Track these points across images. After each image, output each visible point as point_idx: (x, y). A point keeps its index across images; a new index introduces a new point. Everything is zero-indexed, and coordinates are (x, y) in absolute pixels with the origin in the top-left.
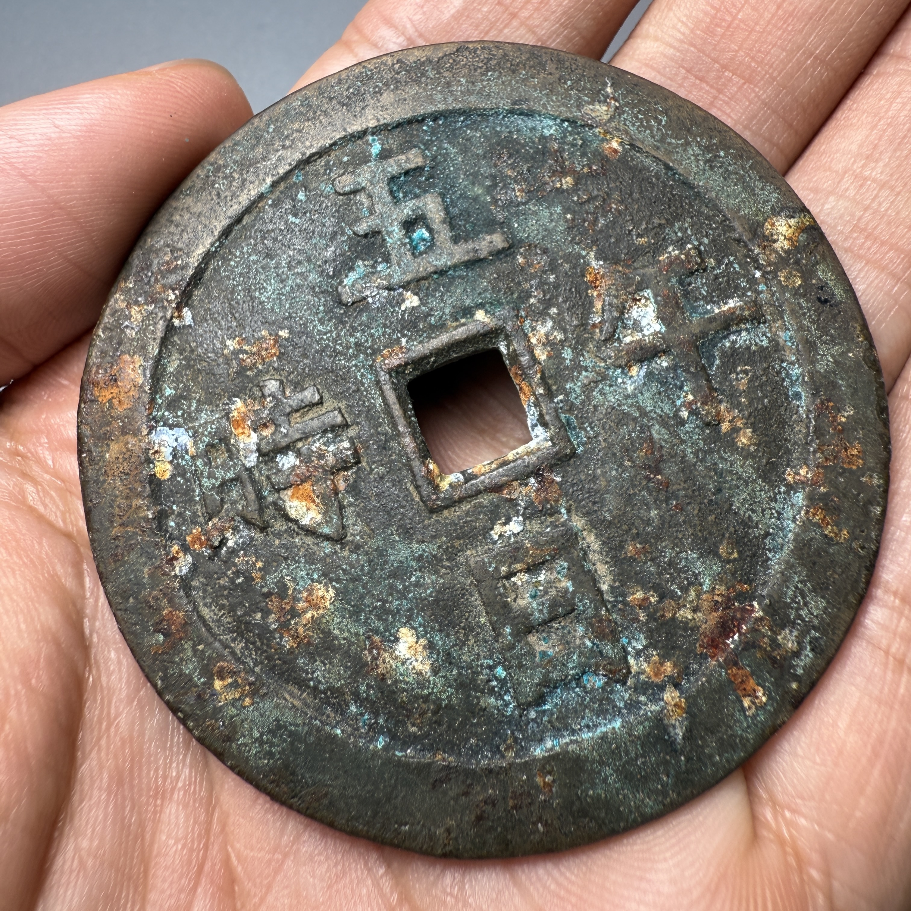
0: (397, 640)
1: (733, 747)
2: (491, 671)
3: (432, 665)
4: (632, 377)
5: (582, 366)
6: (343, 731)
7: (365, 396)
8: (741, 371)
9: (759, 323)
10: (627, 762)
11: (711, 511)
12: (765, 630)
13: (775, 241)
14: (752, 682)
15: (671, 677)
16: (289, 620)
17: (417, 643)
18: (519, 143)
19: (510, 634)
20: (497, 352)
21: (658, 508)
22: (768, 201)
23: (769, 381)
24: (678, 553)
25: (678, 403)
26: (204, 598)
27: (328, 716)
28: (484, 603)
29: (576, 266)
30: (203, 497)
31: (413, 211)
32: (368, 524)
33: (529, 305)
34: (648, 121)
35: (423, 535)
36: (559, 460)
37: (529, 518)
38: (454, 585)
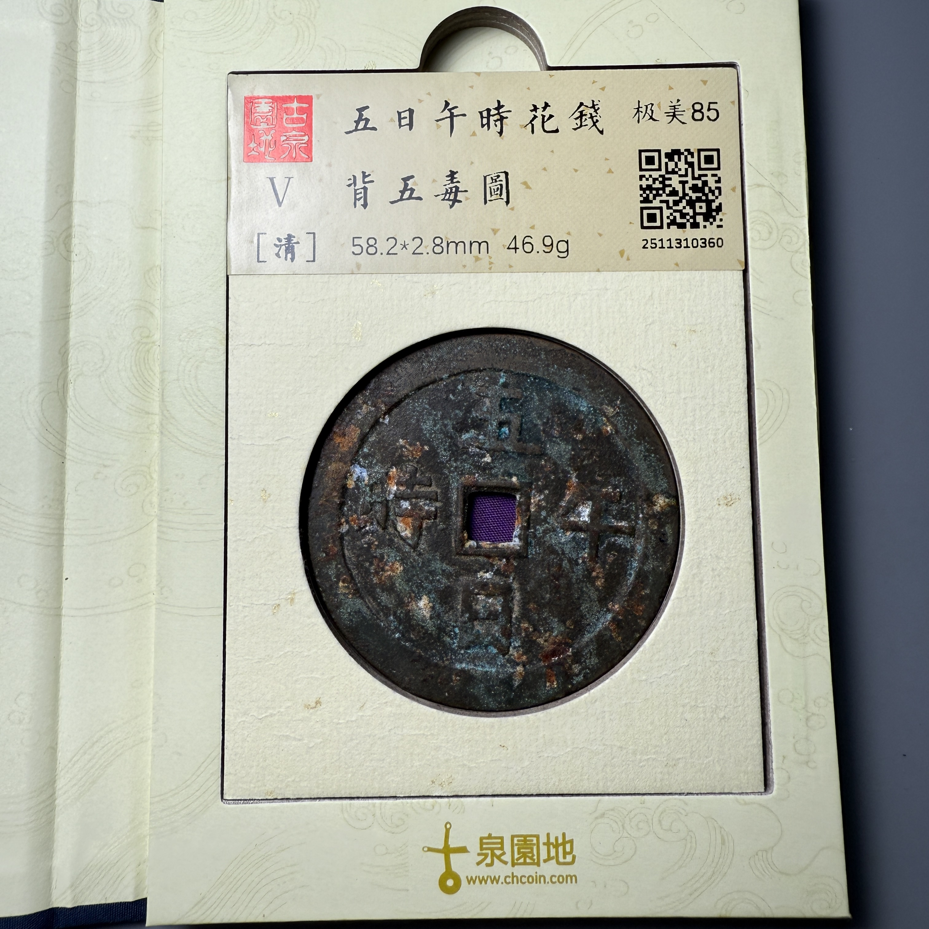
0: (421, 599)
1: (535, 698)
2: (453, 628)
3: (431, 615)
4: (566, 535)
5: (547, 521)
6: (384, 625)
7: (450, 492)
8: (612, 554)
9: (630, 537)
10: (491, 686)
11: (571, 605)
12: (569, 661)
13: (655, 505)
14: (554, 678)
15: (523, 662)
16: (380, 571)
17: (428, 604)
18: (567, 409)
19: (467, 617)
20: (515, 497)
21: (551, 594)
22: (661, 486)
23: (622, 563)
24: (550, 616)
25: (580, 555)
26: (348, 546)
27: (380, 616)
28: (462, 600)
29: (566, 476)
30: (363, 504)
31: (506, 418)
32: (429, 547)
33: (538, 485)
34: (628, 425)
35: (449, 562)
36: (519, 556)
37: (496, 574)
38: (453, 588)
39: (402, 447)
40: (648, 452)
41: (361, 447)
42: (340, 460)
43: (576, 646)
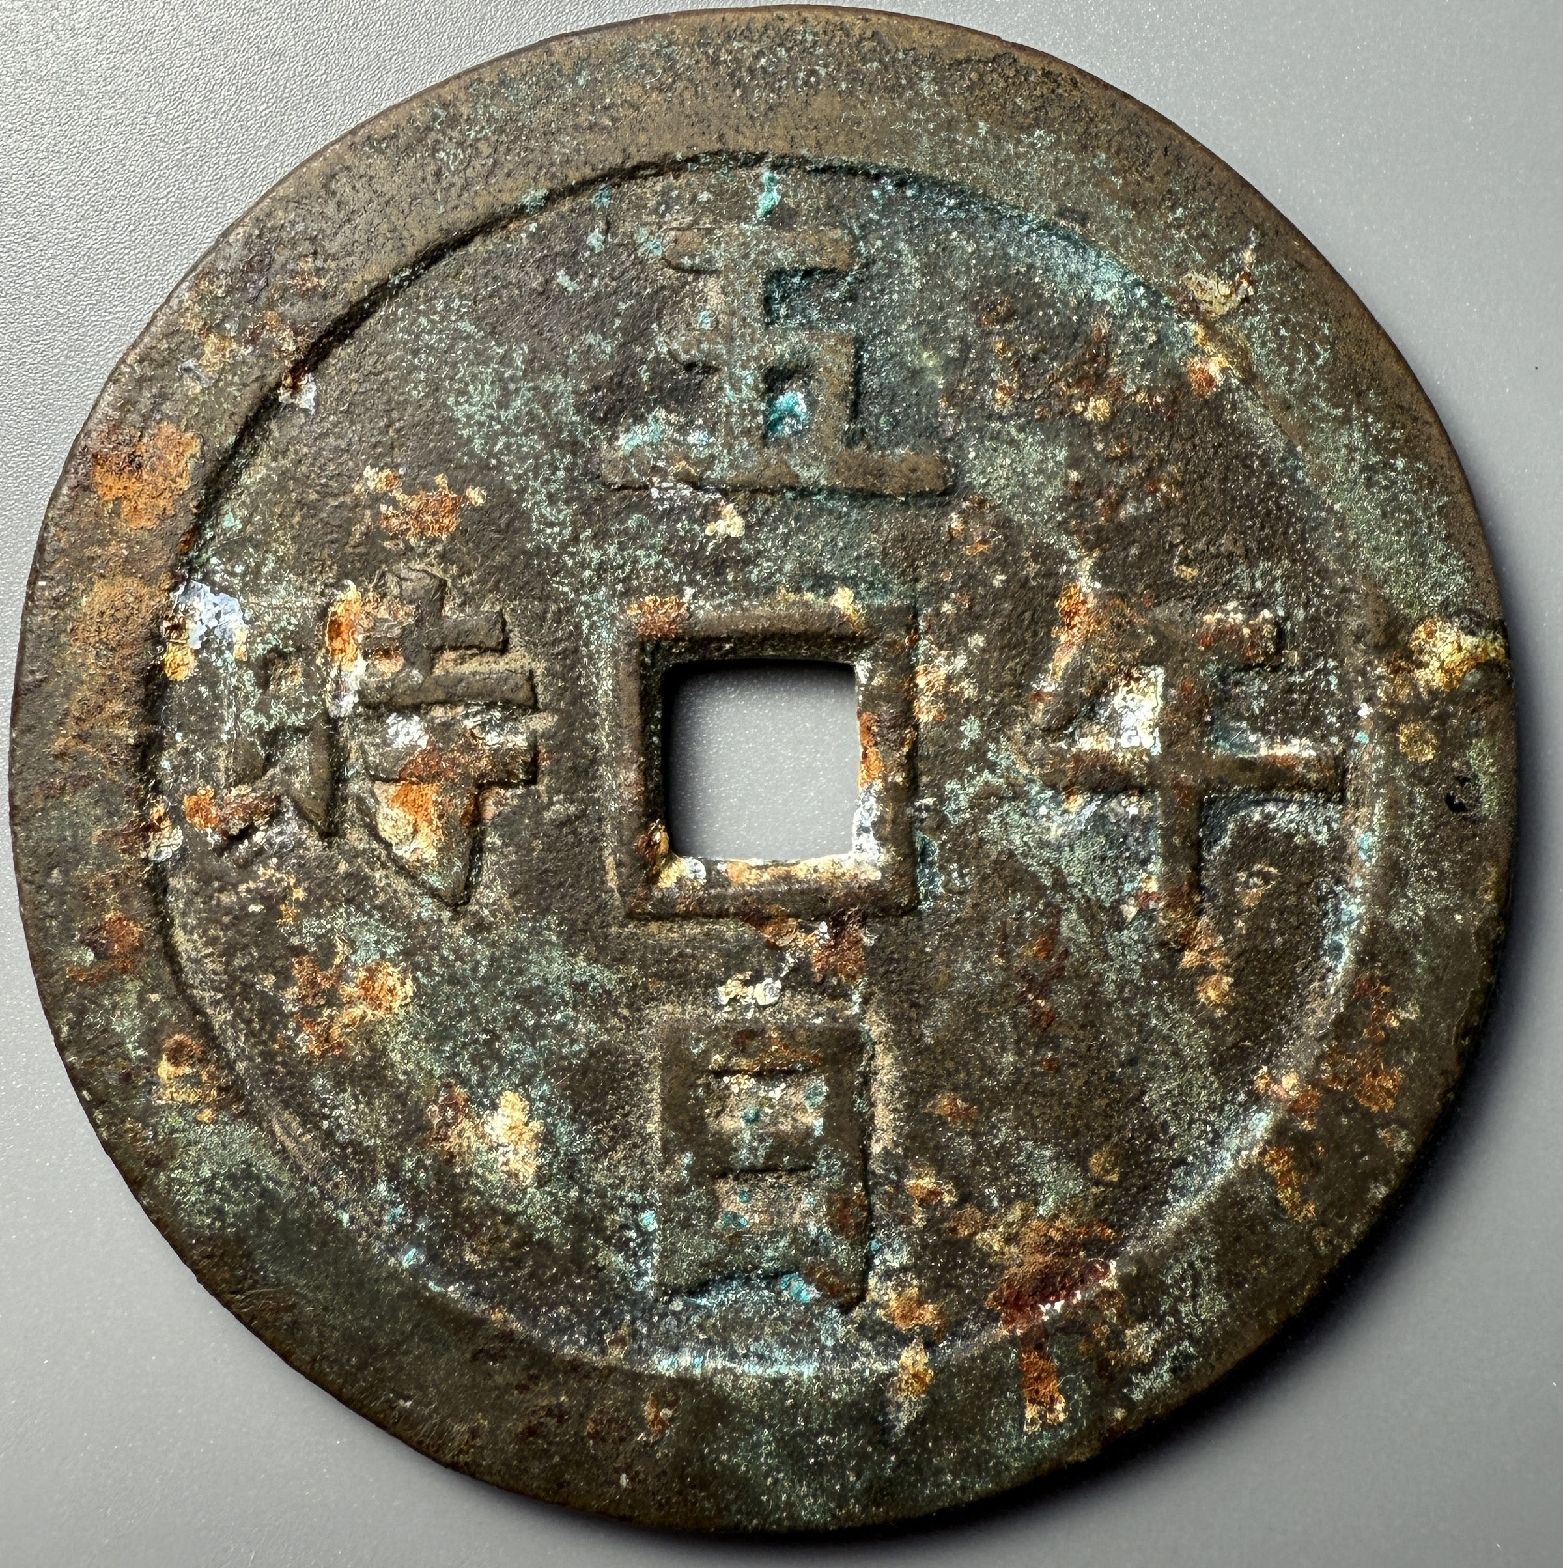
0: (494, 1107)
1: (982, 1471)
2: (634, 1213)
3: (539, 1168)
4: (1067, 812)
5: (987, 761)
6: (352, 1220)
7: (584, 667)
8: (1258, 874)
9: (1328, 800)
10: (800, 1433)
11: (1104, 1091)
12: (1111, 1313)
13: (1422, 665)
14: (1053, 1385)
15: (924, 1328)
16: (321, 1007)
17: (526, 1124)
18: (1040, 296)
19: (688, 1168)
21: (1020, 1053)
22: (1441, 586)
23: (1299, 909)
24: (1019, 1139)
25: (1128, 888)
26: (184, 914)
27: (336, 1186)
28: (663, 1101)
29: (1050, 574)
30: (236, 741)
31: (793, 354)
32: (512, 895)
33: (938, 613)
34: (1294, 348)
35: (601, 949)
36: (883, 910)
37: (794, 989)
38: (624, 1053)
39: (376, 499)
40: (1378, 452)
41: (208, 508)
42: (129, 567)
43: (1132, 1248)
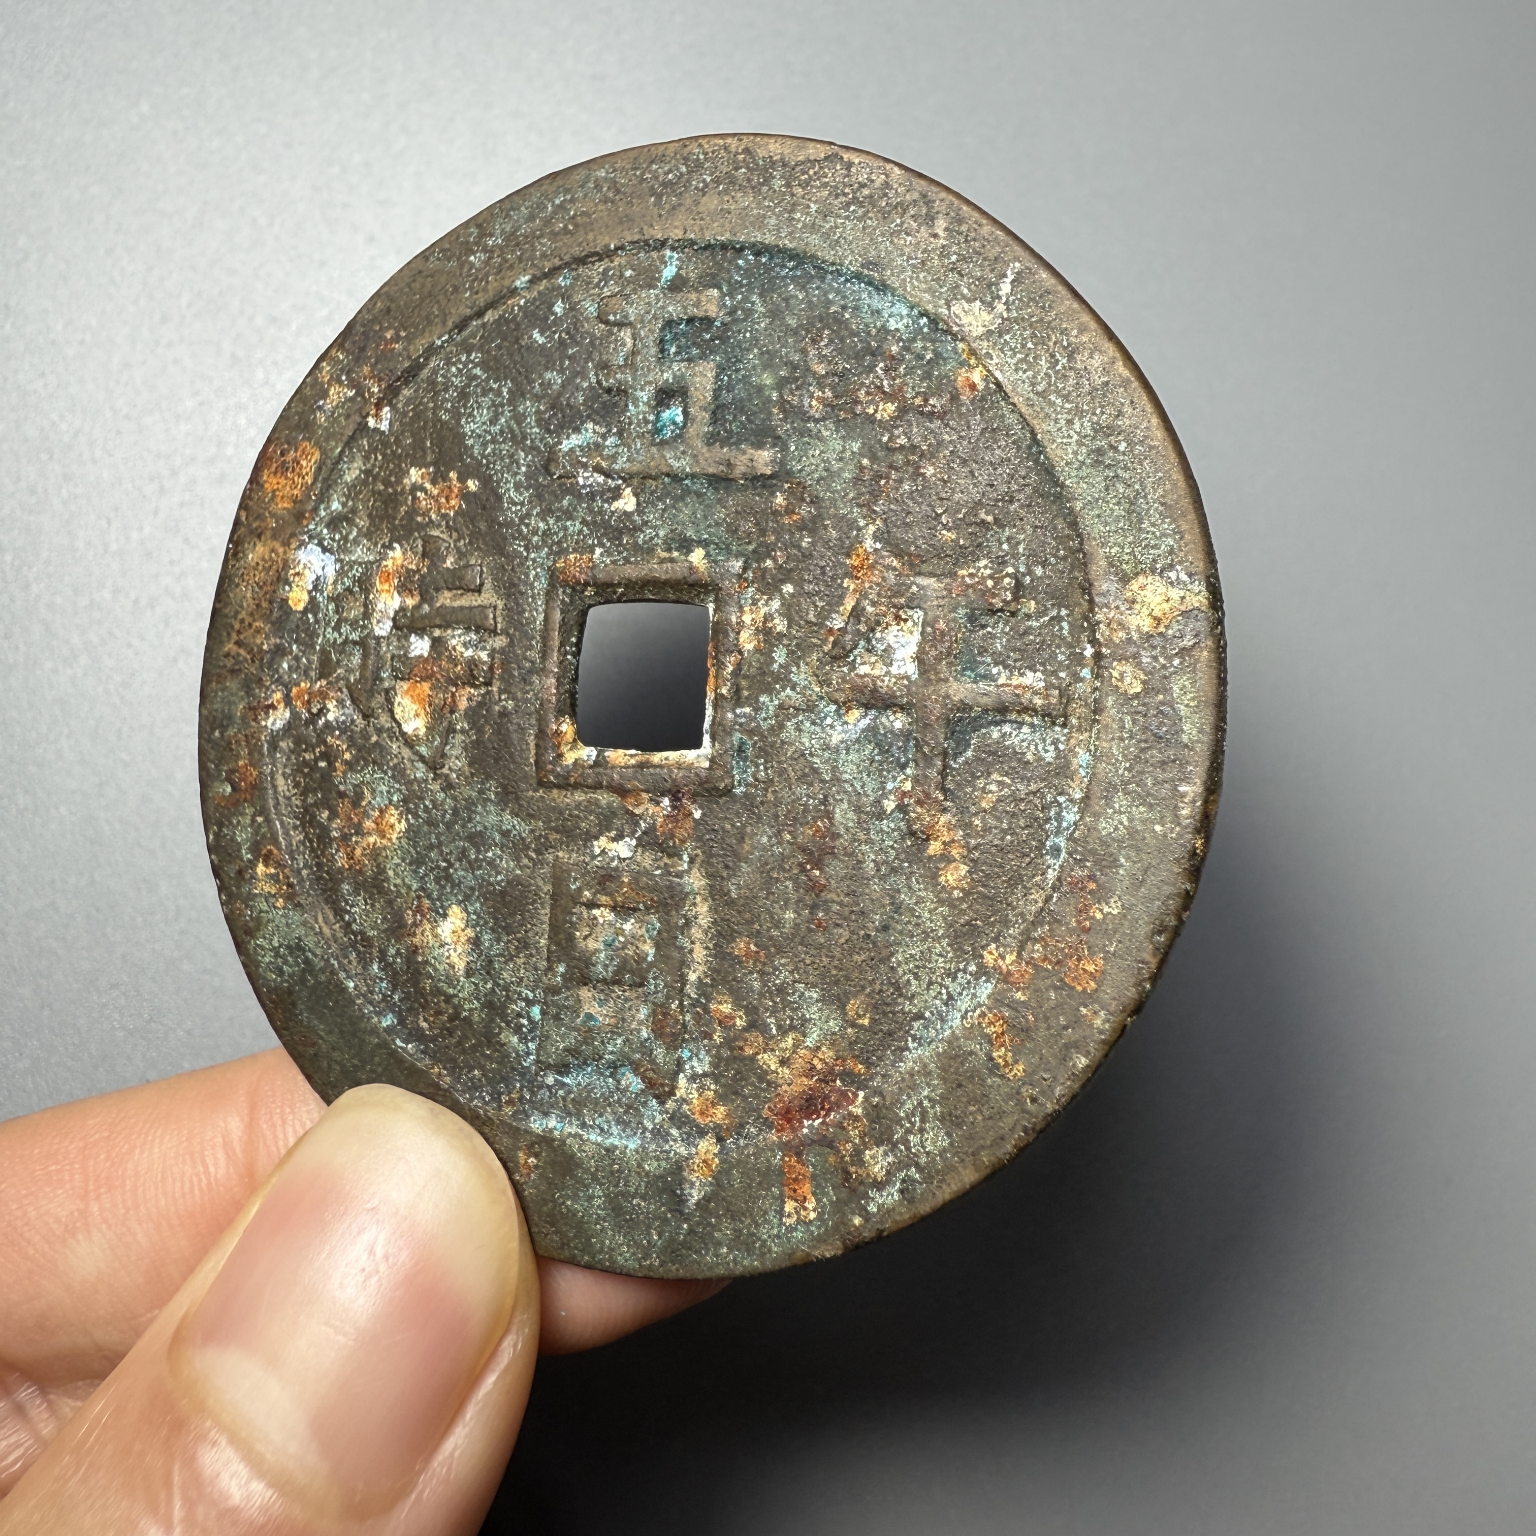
0: (445, 916)
1: (749, 1250)
2: (527, 1005)
3: (469, 963)
4: (846, 723)
5: (790, 680)
6: (355, 988)
7: (529, 605)
8: (996, 781)
9: (1054, 723)
10: (622, 1194)
11: (861, 949)
12: (854, 1134)
13: (1134, 612)
14: (806, 1188)
15: (718, 1126)
16: (352, 835)
17: (463, 930)
18: (847, 328)
19: (562, 975)
21: (798, 912)
22: (1154, 547)
23: (1027, 814)
24: (795, 982)
25: (890, 786)
26: (285, 766)
27: (349, 963)
28: (550, 923)
29: (845, 536)
30: (322, 650)
31: (676, 379)
32: (470, 765)
33: (763, 568)
34: (1038, 357)
35: (521, 807)
36: (707, 791)
37: (643, 846)
38: (530, 885)
39: (415, 488)
40: (1103, 437)
41: (323, 496)
42: (276, 534)
43: (877, 1084)
